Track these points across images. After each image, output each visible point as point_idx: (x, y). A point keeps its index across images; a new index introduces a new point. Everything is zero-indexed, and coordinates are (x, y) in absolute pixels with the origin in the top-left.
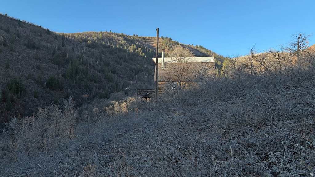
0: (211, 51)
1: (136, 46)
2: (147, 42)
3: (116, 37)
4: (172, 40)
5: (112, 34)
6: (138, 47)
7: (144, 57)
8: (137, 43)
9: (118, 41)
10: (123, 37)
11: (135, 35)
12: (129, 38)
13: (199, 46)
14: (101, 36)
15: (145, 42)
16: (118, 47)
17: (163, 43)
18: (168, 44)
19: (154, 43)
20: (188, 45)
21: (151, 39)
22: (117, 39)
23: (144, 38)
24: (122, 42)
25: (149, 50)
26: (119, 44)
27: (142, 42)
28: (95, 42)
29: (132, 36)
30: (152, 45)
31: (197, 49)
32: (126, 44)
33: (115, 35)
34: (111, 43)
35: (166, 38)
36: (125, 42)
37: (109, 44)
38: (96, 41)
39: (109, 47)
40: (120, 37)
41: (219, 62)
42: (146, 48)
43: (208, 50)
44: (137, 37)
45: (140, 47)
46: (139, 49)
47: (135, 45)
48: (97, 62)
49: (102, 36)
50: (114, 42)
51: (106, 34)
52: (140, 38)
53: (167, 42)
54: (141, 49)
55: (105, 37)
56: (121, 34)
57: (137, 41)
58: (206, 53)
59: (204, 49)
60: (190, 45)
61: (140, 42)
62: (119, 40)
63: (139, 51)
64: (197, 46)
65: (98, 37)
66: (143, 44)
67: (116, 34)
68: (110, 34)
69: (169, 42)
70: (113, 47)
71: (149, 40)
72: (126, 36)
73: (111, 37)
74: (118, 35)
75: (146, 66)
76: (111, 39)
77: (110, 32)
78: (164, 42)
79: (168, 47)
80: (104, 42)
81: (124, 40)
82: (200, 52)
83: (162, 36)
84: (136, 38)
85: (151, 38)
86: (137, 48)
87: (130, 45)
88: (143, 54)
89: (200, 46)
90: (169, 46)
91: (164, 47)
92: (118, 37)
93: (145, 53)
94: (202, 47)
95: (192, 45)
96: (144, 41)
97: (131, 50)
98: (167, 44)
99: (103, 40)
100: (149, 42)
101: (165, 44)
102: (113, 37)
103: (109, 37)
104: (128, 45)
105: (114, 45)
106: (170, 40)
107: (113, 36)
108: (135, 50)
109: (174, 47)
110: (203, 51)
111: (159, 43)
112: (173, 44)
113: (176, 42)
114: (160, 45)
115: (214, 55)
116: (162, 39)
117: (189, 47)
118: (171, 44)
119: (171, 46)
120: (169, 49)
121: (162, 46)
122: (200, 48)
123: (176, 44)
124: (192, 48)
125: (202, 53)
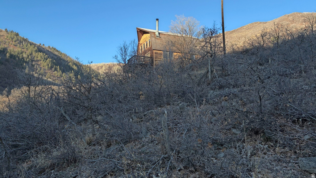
0: (65, 55)
4: (20, 36)
13: (51, 47)
17: (7, 37)
18: (14, 40)
20: (38, 44)
31: (49, 50)
35: (12, 32)
41: (74, 66)
43: (62, 52)
53: (12, 36)
58: (59, 55)
59: (57, 51)
60: (41, 44)
64: (49, 47)
69: (15, 36)
78: (9, 36)
79: (14, 43)
82: (53, 54)
83: (6, 29)
89: (53, 47)
90: (15, 41)
91: (9, 42)
94: (55, 49)
95: (43, 45)
98: (12, 39)
101: (11, 39)
106: (17, 35)
109: (23, 44)
110: (57, 53)
111: (2, 36)
112: (20, 40)
113: (25, 38)
114: (3, 38)
115: (68, 59)
116: (6, 33)
117: (40, 46)
118: (18, 40)
119: (17, 42)
120: (15, 45)
121: (6, 41)
122: (53, 50)
123: (26, 40)
124: (44, 49)
125: (55, 55)
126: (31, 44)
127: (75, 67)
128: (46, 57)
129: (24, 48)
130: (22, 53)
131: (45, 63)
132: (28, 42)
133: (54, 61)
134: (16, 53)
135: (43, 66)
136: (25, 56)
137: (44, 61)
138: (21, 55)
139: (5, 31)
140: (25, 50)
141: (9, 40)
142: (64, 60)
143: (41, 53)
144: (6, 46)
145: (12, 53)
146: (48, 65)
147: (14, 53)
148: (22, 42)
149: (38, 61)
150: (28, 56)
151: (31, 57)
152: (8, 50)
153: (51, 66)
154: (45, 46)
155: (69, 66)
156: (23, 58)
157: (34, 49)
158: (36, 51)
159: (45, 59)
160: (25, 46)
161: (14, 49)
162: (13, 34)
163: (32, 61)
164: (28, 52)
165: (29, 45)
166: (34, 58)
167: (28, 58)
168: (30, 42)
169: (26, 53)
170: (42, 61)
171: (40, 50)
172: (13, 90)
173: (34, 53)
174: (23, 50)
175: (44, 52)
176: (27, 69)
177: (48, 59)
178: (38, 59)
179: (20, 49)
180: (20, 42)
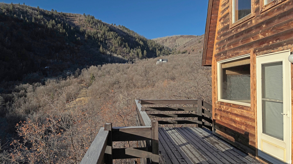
0: (133, 32)
1: (56, 21)
2: (68, 18)
3: (30, 11)
4: (95, 18)
5: (26, 7)
6: (57, 22)
7: (65, 34)
8: (56, 19)
9: (33, 15)
10: (40, 12)
11: (54, 10)
12: (46, 13)
13: (121, 26)
14: (11, 9)
15: (66, 18)
16: (33, 21)
17: (85, 20)
18: (91, 22)
19: (75, 21)
20: (111, 24)
21: (72, 16)
22: (32, 13)
23: (64, 15)
24: (39, 17)
25: (70, 27)
26: (35, 18)
27: (62, 18)
28: (4, 13)
29: (50, 11)
30: (74, 22)
31: (120, 29)
32: (43, 18)
33: (29, 8)
34: (24, 17)
36: (42, 16)
37: (22, 17)
38: (6, 14)
39: (22, 21)
40: (36, 11)
41: (141, 41)
42: (67, 25)
43: (131, 30)
44: (57, 13)
45: (60, 23)
46: (59, 25)
47: (54, 21)
48: (6, 37)
49: (13, 8)
50: (28, 16)
51: (19, 6)
52: (60, 14)
53: (89, 19)
54: (61, 26)
55: (17, 10)
56: (37, 8)
57: (56, 16)
58: (128, 33)
59: (126, 29)
60: (113, 24)
61: (59, 18)
62: (35, 14)
63: (59, 28)
64: (119, 26)
65: (8, 9)
66: (63, 20)
67: (31, 8)
68: (23, 7)
69: (91, 19)
70: (27, 21)
71: (70, 16)
72: (43, 11)
73: (25, 10)
74: (33, 9)
75: (67, 44)
76: (25, 13)
77: (23, 4)
78: (87, 19)
80: (15, 15)
81: (40, 14)
82: (123, 32)
84: (55, 13)
85: (73, 14)
86: (57, 25)
87: (49, 20)
88: (64, 30)
89: (122, 26)
90: (92, 24)
91: (87, 25)
92: (34, 11)
93: (66, 30)
94: (124, 27)
96: (64, 17)
97: (50, 26)
98: (89, 22)
99: (15, 13)
100: (70, 19)
101: (88, 22)
102: (27, 11)
103: (23, 10)
104: (46, 20)
105: (28, 19)
107: (27, 9)
108: (54, 26)
109: (97, 26)
110: (126, 31)
111: (81, 20)
112: (95, 22)
113: (100, 20)
114: (82, 22)
115: (136, 35)
116: (84, 17)
117: (112, 26)
118: (94, 22)
119: (94, 24)
120: (92, 27)
121: (85, 24)
122: (122, 28)
123: (99, 22)
124: (115, 28)
125: (125, 33)
126: (104, 25)
127: (141, 43)
128: (117, 35)
129: (98, 29)
130: (97, 34)
131: (116, 41)
132: (102, 23)
133: (123, 38)
134: (92, 34)
135: (115, 44)
136: (99, 35)
137: (115, 39)
138: (96, 35)
139: (83, 15)
140: (100, 30)
141: (87, 23)
142: (132, 37)
143: (112, 32)
144: (84, 28)
145: (89, 34)
146: (118, 43)
147: (91, 34)
148: (97, 24)
149: (110, 39)
150: (102, 36)
151: (104, 36)
152: (87, 32)
153: (121, 43)
154: (116, 25)
155: (137, 42)
156: (98, 38)
157: (107, 29)
158: (108, 31)
159: (115, 37)
160: (100, 27)
161: (91, 30)
162: (89, 17)
163: (105, 40)
164: (102, 32)
165: (102, 25)
166: (107, 37)
167: (102, 37)
168: (103, 23)
169: (100, 33)
170: (113, 40)
171: (111, 29)
172: (83, 70)
173: (106, 33)
174: (98, 30)
175: (114, 31)
176: (101, 47)
177: (118, 37)
178: (110, 38)
179: (95, 30)
180: (95, 24)
